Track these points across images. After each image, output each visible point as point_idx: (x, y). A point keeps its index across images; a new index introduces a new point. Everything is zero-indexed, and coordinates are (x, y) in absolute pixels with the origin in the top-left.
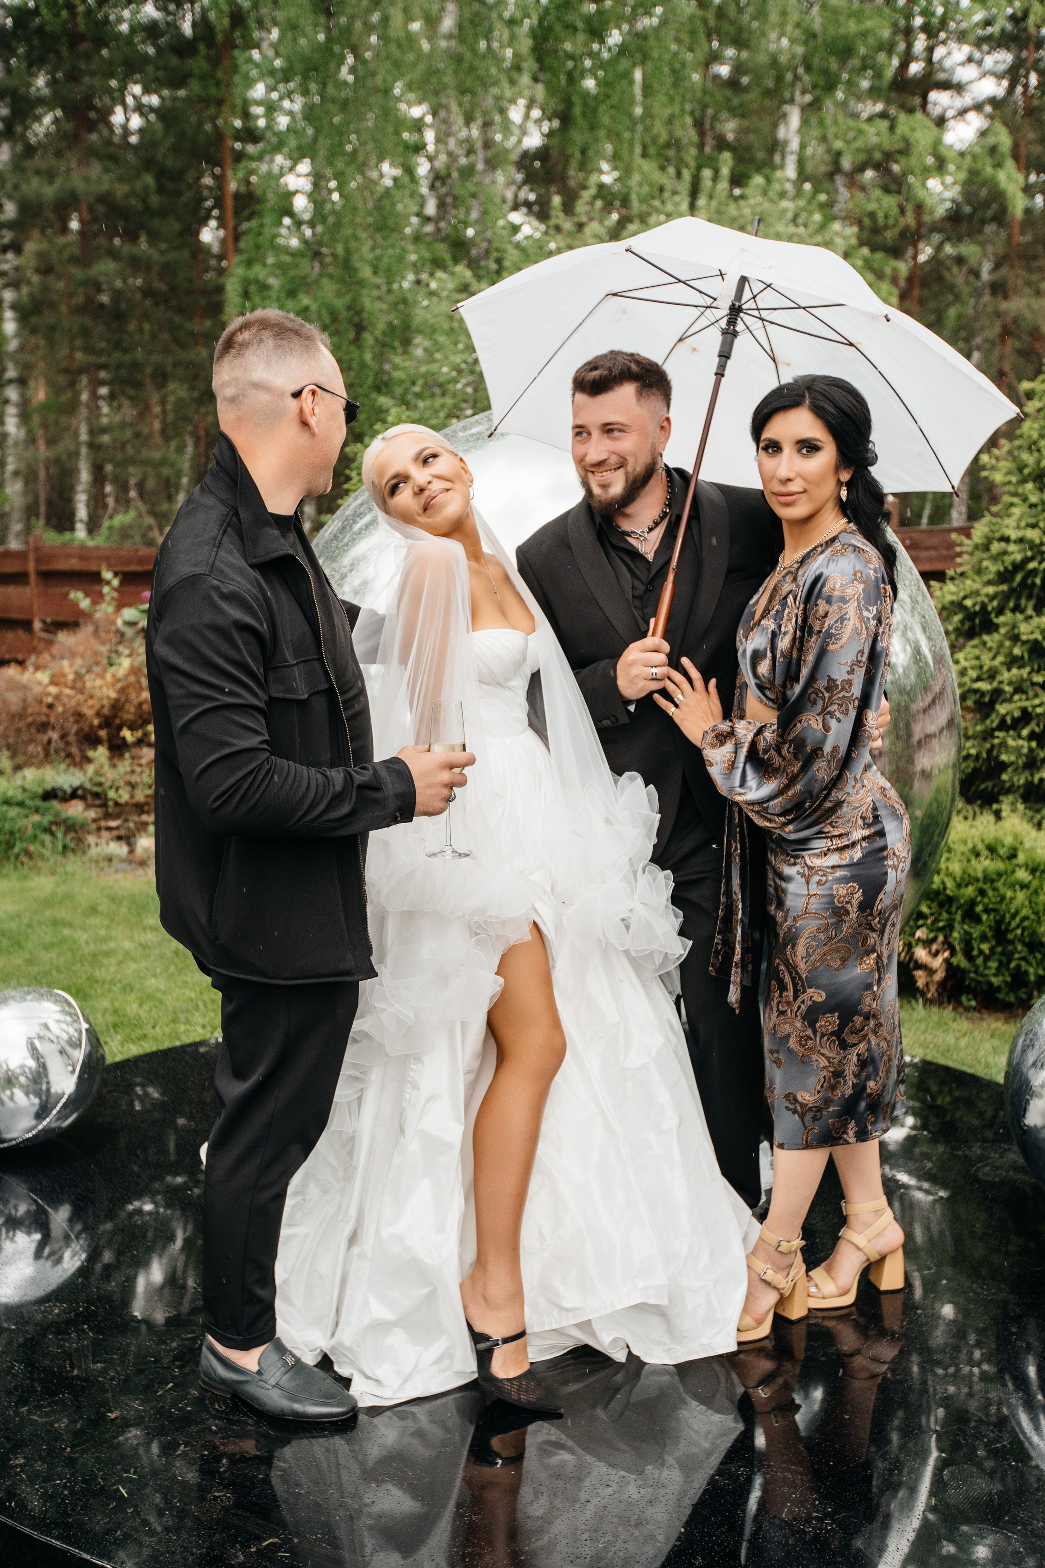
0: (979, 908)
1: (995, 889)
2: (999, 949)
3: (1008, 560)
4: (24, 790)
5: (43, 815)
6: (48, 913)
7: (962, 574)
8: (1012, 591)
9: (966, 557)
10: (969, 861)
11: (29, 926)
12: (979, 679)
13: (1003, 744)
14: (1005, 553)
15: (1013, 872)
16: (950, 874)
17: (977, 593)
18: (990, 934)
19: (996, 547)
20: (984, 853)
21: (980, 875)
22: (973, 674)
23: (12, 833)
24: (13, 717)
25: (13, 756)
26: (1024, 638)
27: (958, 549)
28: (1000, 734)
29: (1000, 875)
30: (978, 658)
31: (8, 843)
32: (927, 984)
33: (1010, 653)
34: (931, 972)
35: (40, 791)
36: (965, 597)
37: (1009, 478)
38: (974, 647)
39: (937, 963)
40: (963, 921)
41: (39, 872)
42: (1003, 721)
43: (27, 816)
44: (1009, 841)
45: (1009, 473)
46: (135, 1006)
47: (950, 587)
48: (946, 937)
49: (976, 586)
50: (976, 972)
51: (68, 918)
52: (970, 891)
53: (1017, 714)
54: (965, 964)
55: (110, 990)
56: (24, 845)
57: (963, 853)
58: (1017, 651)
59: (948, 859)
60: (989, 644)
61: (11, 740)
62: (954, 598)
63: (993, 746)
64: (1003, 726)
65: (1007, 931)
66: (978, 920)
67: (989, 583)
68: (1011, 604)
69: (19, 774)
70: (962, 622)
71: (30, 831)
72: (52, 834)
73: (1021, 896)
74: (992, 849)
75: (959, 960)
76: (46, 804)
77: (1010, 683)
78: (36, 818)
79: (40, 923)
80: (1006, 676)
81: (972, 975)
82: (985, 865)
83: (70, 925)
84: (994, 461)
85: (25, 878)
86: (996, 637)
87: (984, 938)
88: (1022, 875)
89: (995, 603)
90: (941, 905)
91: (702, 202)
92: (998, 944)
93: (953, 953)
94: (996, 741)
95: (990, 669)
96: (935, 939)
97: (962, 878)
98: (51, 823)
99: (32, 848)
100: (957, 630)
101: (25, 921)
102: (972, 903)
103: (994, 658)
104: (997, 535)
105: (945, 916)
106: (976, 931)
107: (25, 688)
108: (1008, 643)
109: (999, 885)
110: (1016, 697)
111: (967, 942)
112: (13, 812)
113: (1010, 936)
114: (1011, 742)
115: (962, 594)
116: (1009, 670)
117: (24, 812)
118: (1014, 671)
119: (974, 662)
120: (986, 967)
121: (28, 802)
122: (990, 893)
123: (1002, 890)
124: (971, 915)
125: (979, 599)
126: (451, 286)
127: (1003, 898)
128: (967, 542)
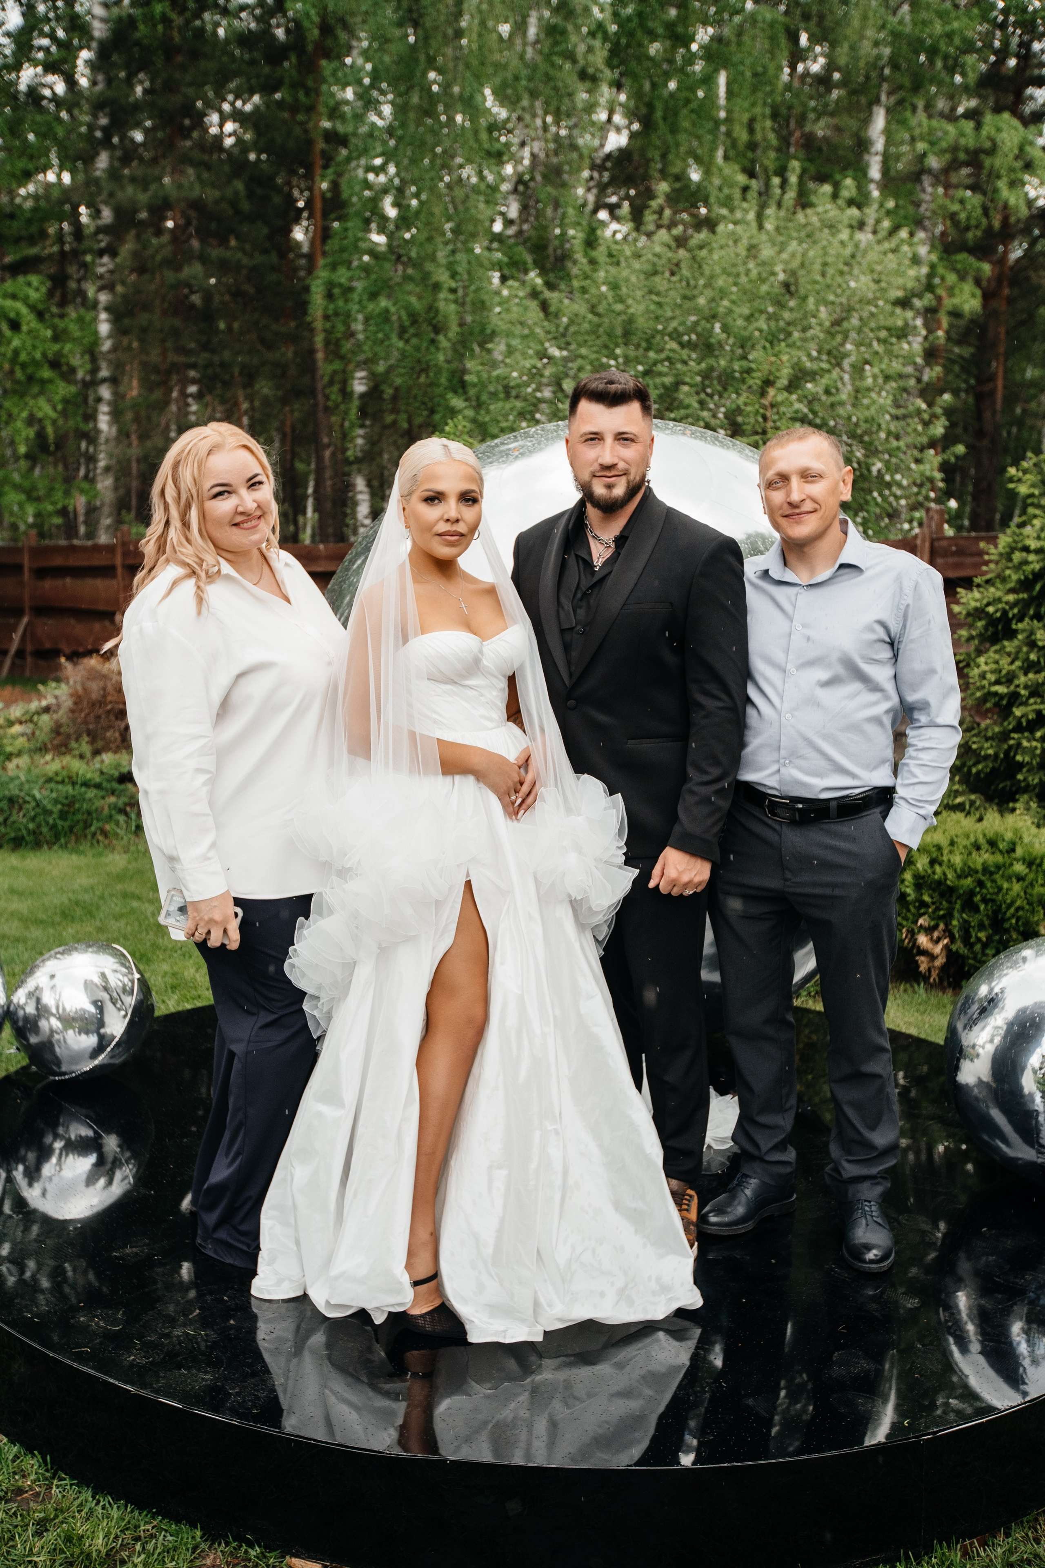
0: (978, 898)
1: (994, 881)
2: (997, 937)
3: (1028, 568)
4: (102, 773)
5: (118, 797)
6: (119, 887)
7: (987, 582)
8: (1032, 599)
9: (992, 566)
10: (970, 854)
11: (102, 897)
12: (997, 682)
13: (1019, 744)
14: (1026, 562)
15: (1011, 865)
16: (951, 865)
17: (999, 600)
18: (987, 923)
19: (1017, 556)
20: (985, 846)
21: (979, 867)
22: (992, 677)
23: (89, 813)
24: (93, 704)
25: (92, 742)
26: (1040, 644)
27: (986, 557)
28: (1016, 736)
29: (998, 867)
30: (997, 662)
31: (85, 822)
32: (929, 970)
33: (1027, 659)
34: (932, 957)
35: (116, 774)
36: (988, 604)
37: (1032, 490)
38: (996, 652)
39: (938, 949)
40: (963, 910)
41: (113, 850)
42: (1019, 723)
43: (103, 798)
44: (1009, 836)
45: (1033, 486)
46: (192, 971)
47: (976, 594)
48: (946, 925)
49: (999, 594)
50: (975, 958)
51: (137, 892)
52: (968, 882)
53: (1031, 716)
54: (964, 951)
55: (170, 956)
56: (100, 824)
57: (965, 847)
58: (1033, 657)
59: (951, 852)
60: (1008, 649)
61: (91, 727)
62: (978, 604)
63: (1010, 747)
64: (1019, 728)
65: (1004, 920)
66: (977, 910)
67: (1012, 591)
68: (1031, 612)
69: (98, 758)
70: (986, 628)
71: (106, 811)
72: (126, 814)
73: (1017, 887)
74: (992, 843)
75: (958, 946)
76: (122, 787)
77: (1026, 687)
78: (113, 799)
79: (111, 895)
80: (1022, 679)
81: (971, 962)
82: (985, 857)
83: (139, 898)
84: (1020, 474)
85: (100, 855)
86: (1016, 642)
87: (981, 926)
88: (1019, 868)
89: (1016, 611)
90: (942, 895)
91: (770, 211)
92: (996, 932)
93: (953, 939)
94: (1012, 742)
95: (1008, 673)
96: (936, 927)
97: (963, 870)
98: (126, 804)
99: (108, 827)
100: (981, 635)
101: (98, 893)
102: (971, 893)
103: (1012, 663)
104: (1020, 545)
105: (945, 904)
106: (974, 921)
107: (105, 677)
108: (1025, 649)
109: (997, 877)
110: (1032, 701)
111: (966, 928)
112: (91, 793)
113: (1006, 925)
114: (1025, 743)
115: (985, 602)
116: (1026, 674)
117: (102, 793)
118: (1031, 675)
119: (994, 666)
120: (984, 954)
121: (105, 784)
122: (989, 884)
123: (1000, 882)
124: (970, 905)
125: (1000, 606)
126: (521, 294)
127: (1000, 889)
128: (992, 550)
